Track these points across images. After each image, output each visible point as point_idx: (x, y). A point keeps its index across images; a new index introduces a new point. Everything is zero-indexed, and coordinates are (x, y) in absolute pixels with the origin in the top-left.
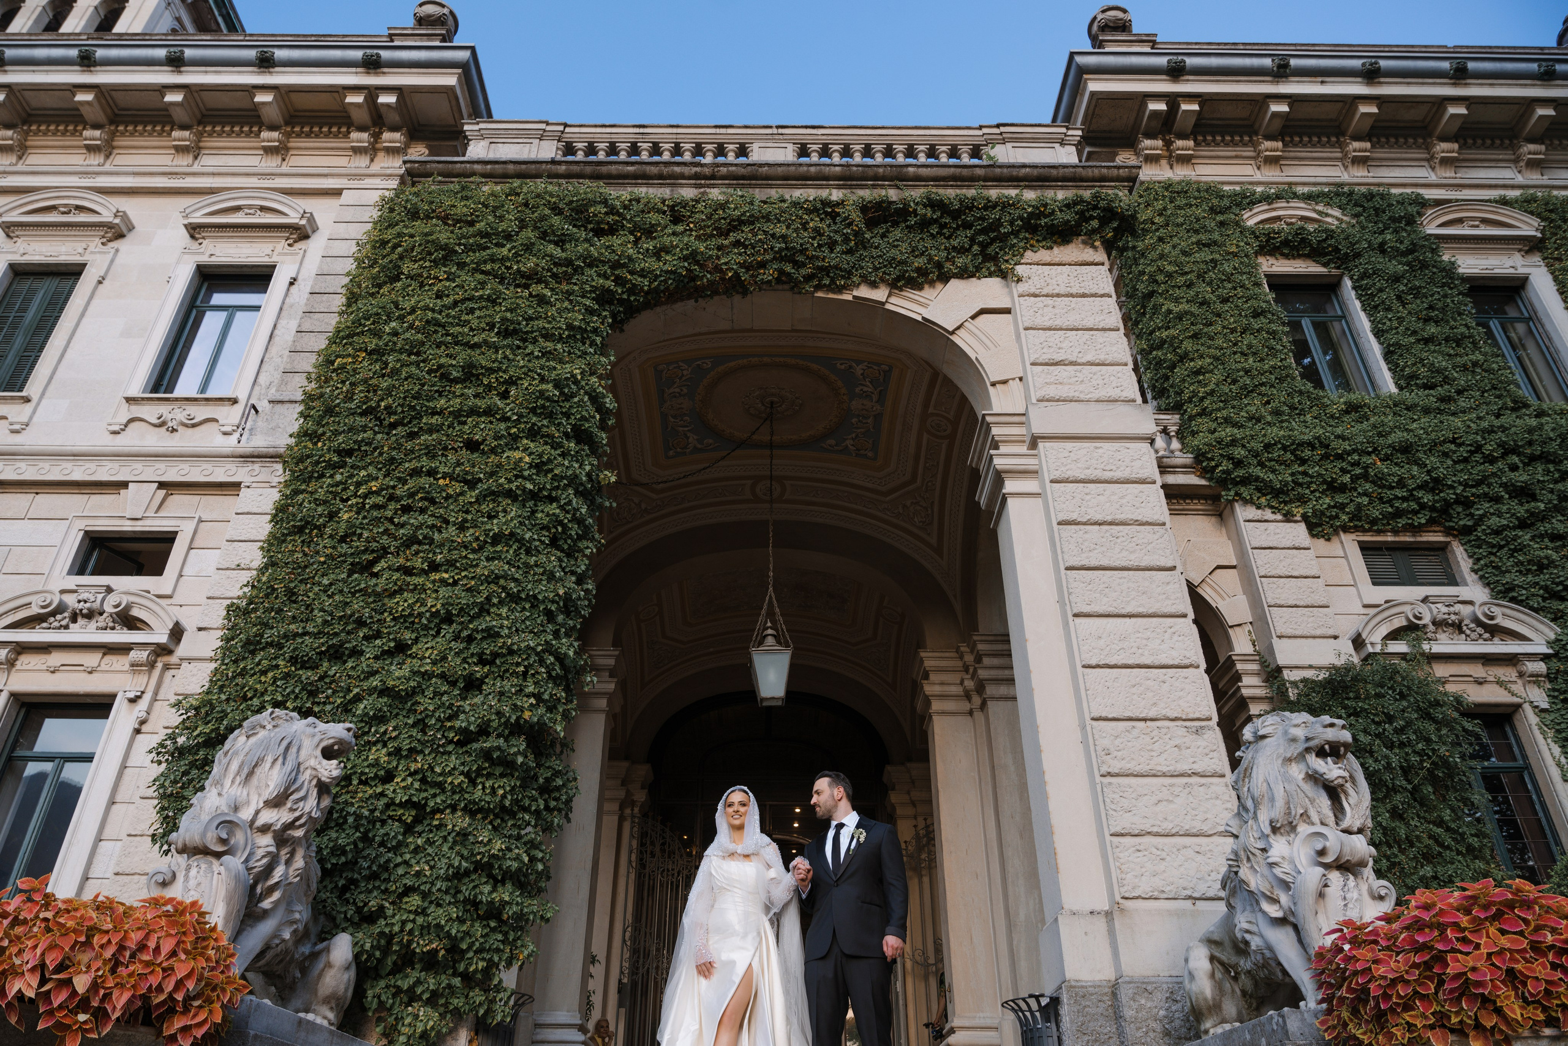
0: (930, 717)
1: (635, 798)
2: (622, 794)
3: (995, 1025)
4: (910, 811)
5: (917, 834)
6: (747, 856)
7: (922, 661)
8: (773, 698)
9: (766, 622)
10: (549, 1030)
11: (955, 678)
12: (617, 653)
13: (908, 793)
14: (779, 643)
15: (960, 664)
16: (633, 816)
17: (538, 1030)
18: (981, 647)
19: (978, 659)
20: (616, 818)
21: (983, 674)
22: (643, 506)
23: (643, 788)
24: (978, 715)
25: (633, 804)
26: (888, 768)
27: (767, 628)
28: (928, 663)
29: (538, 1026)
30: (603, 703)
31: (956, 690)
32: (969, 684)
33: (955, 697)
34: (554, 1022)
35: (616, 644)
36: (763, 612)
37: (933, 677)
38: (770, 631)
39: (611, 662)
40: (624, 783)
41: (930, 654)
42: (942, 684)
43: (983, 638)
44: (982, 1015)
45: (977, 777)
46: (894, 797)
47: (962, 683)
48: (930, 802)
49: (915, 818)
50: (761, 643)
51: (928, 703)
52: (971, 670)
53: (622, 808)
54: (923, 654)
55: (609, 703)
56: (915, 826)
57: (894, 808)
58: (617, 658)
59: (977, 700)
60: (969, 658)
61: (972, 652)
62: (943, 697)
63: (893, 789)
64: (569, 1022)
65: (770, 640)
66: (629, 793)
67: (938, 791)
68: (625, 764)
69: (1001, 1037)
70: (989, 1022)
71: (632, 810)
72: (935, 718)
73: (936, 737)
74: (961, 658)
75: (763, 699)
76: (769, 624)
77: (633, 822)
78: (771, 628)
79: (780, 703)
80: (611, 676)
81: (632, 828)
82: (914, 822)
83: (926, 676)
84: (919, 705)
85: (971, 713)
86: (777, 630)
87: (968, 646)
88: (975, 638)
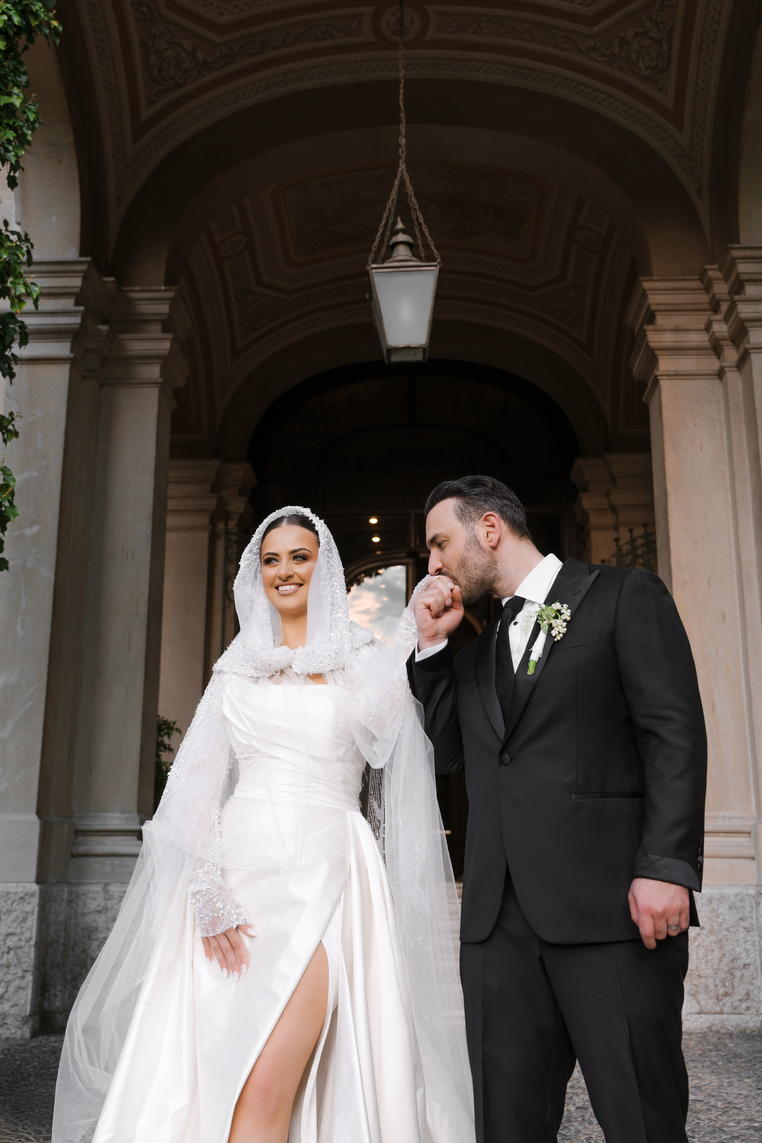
0: (656, 382)
1: (230, 508)
2: (212, 503)
3: (747, 829)
4: (609, 519)
5: (619, 550)
6: (317, 677)
7: (644, 295)
8: (408, 348)
9: (395, 223)
10: (96, 839)
11: (699, 320)
12: (171, 294)
13: (607, 495)
14: (416, 255)
15: (705, 298)
16: (228, 533)
17: (80, 839)
18: (743, 268)
19: (738, 287)
20: (205, 536)
21: (745, 310)
22: (200, 56)
23: (241, 494)
24: (733, 378)
25: (227, 516)
26: (580, 462)
27: (397, 232)
28: (654, 299)
29: (79, 833)
30: (154, 372)
31: (699, 339)
32: (721, 329)
33: (697, 350)
34: (102, 827)
35: (169, 282)
36: (389, 204)
37: (661, 320)
38: (401, 237)
39: (164, 308)
40: (215, 488)
41: (658, 285)
42: (677, 330)
43: (748, 253)
44: (726, 814)
45: (727, 471)
46: (587, 501)
47: (708, 328)
48: (650, 507)
49: (616, 528)
50: (387, 257)
51: (652, 360)
52: (724, 307)
53: (213, 522)
54: (646, 285)
55: (165, 371)
56: (617, 540)
57: (586, 516)
58: (173, 303)
59: (731, 355)
60: (721, 289)
61: (726, 278)
62: (677, 350)
63: (586, 490)
64: (123, 827)
65: (402, 252)
66: (221, 503)
67: (665, 494)
68: (215, 463)
69: (756, 846)
70: (737, 825)
71: (226, 524)
72: (665, 384)
73: (666, 413)
74: (708, 288)
75: (392, 350)
76: (400, 225)
77: (227, 540)
78: (404, 231)
79: (419, 357)
80: (164, 330)
81: (227, 549)
82: (614, 535)
83: (650, 318)
84: (637, 367)
85: (720, 374)
86: (414, 236)
87: (720, 269)
88: (735, 253)
